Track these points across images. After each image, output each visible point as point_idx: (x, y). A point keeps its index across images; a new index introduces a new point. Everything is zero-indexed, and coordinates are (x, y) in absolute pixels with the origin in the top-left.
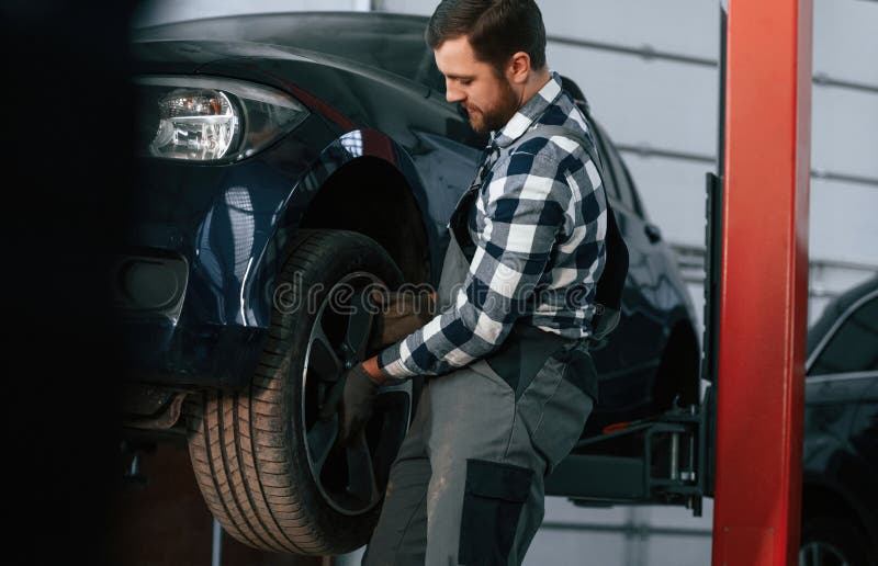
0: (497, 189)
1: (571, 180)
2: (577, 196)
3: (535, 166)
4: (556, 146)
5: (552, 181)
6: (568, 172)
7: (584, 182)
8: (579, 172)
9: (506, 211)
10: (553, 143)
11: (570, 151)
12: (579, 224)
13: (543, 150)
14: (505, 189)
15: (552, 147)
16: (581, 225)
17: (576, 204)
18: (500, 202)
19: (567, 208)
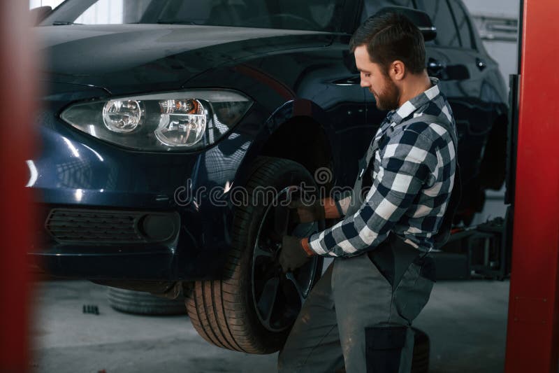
0: (391, 150)
1: (438, 153)
2: (441, 164)
3: (418, 141)
4: (432, 130)
5: (427, 152)
6: (438, 148)
7: (446, 155)
8: (444, 148)
9: (395, 165)
10: (431, 128)
11: (441, 134)
12: (439, 180)
13: (424, 131)
14: (396, 151)
15: (430, 130)
16: (440, 181)
17: (440, 169)
18: (391, 159)
19: (434, 171)
